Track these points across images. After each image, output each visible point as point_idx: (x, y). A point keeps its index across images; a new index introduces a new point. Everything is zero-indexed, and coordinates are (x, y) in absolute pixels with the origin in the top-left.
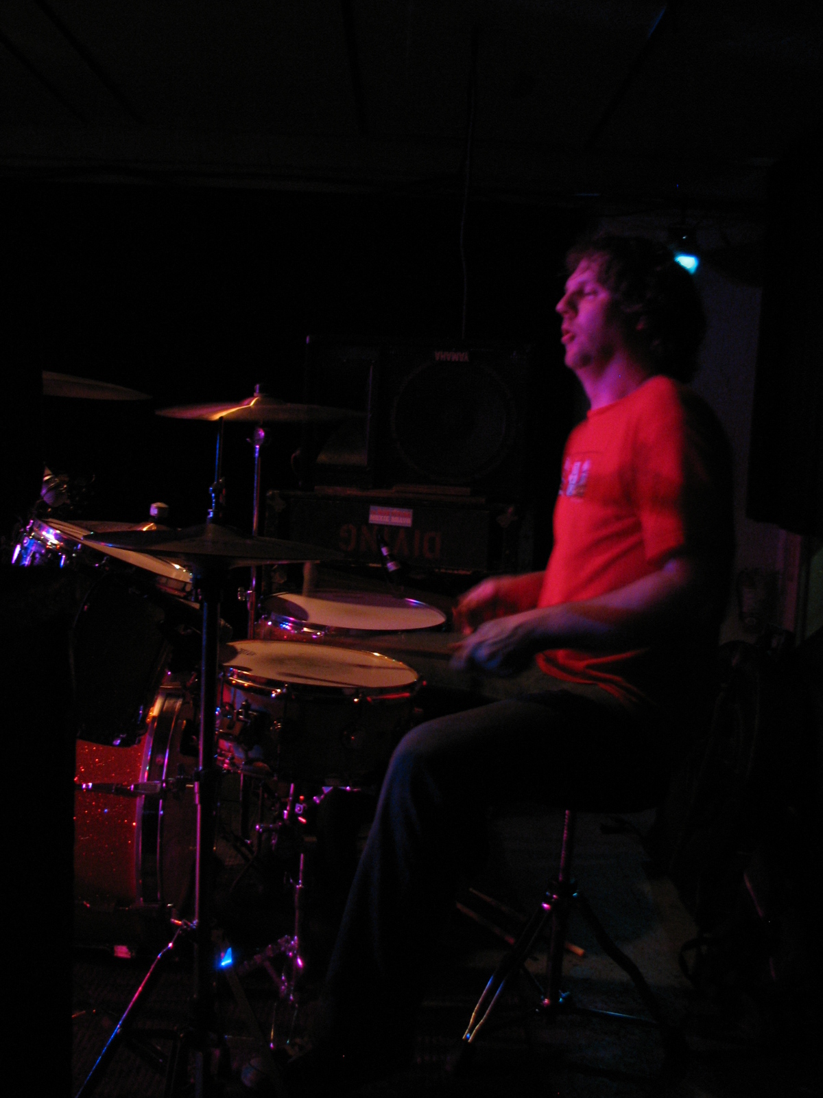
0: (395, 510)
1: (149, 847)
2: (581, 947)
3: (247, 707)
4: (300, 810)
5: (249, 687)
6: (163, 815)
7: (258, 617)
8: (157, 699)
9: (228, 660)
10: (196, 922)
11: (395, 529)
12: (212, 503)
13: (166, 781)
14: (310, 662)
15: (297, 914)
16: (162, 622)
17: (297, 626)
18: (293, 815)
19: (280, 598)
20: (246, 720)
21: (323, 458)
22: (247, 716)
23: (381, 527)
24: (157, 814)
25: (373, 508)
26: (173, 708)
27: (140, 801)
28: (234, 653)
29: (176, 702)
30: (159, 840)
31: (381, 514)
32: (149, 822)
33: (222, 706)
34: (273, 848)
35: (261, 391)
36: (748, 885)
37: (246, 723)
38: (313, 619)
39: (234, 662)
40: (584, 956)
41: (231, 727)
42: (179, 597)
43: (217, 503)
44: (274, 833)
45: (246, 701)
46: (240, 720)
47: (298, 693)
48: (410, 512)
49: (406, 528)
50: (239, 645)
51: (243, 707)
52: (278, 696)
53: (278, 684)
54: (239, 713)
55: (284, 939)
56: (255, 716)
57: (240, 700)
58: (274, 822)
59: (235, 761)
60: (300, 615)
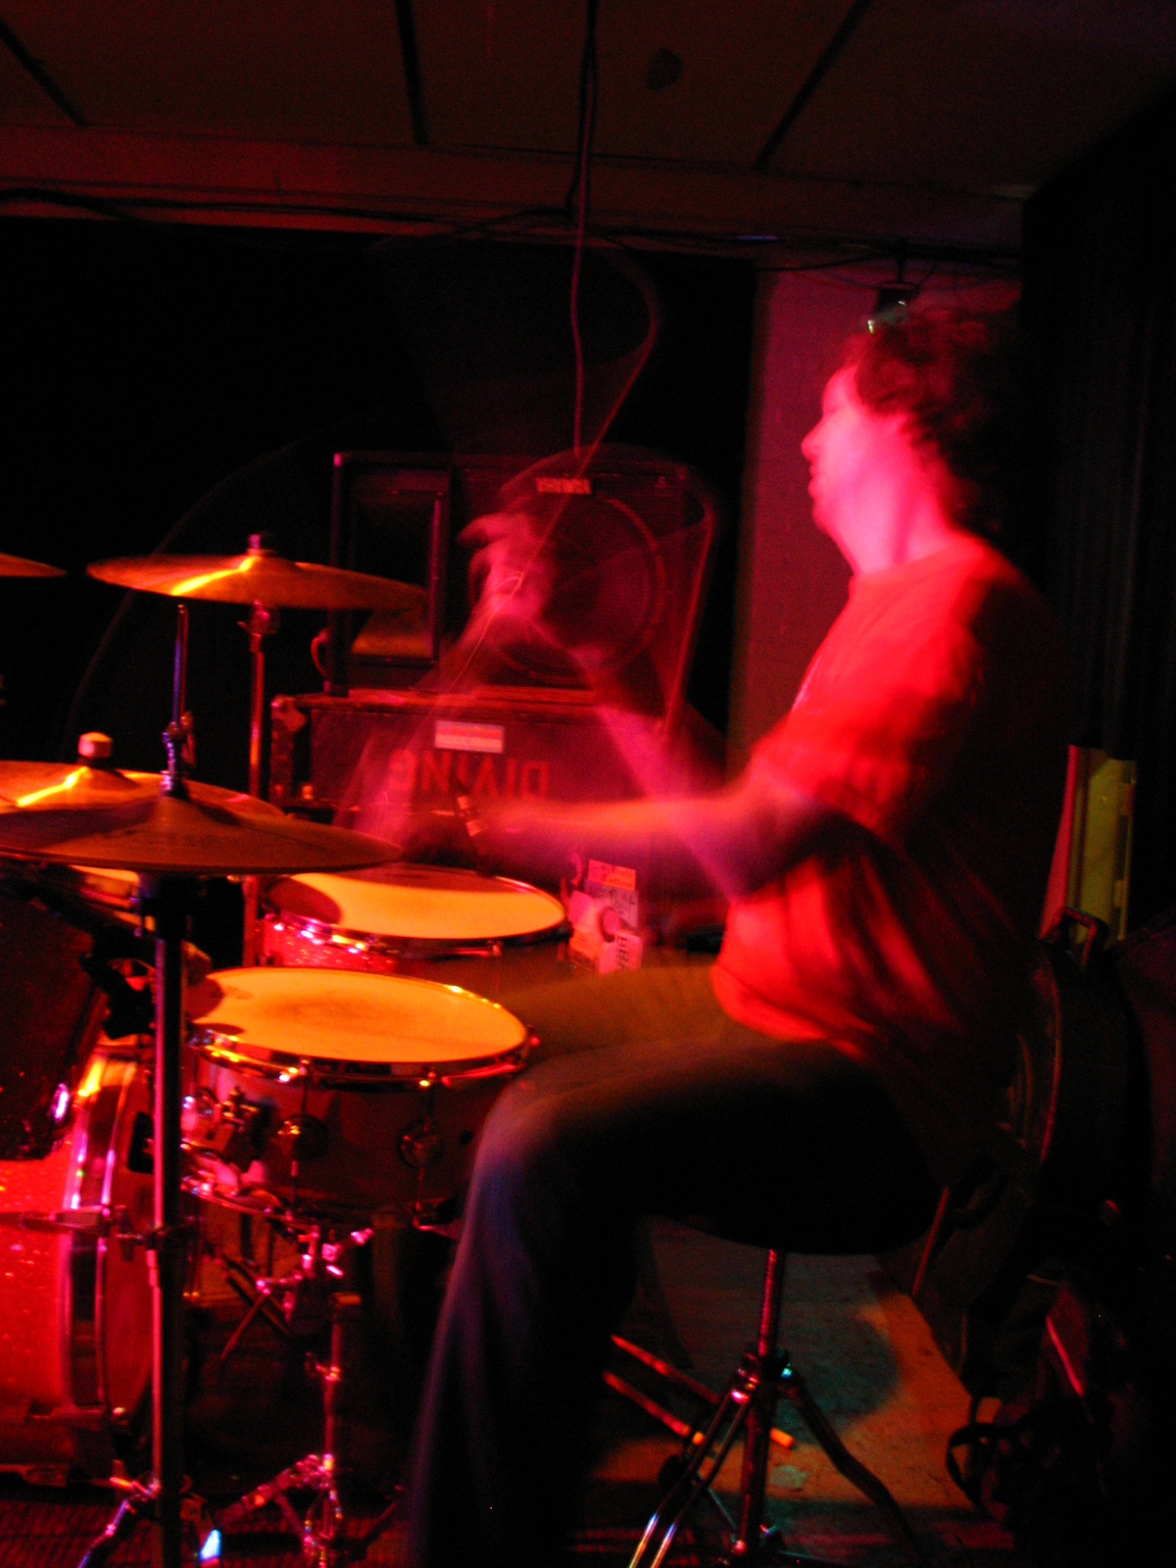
0: (477, 728)
1: (82, 1305)
2: (788, 1432)
3: (239, 1099)
4: (331, 1255)
5: (242, 1064)
6: (106, 1254)
7: (260, 914)
8: (91, 1064)
9: (204, 1013)
10: (155, 1485)
11: (475, 758)
12: (167, 758)
13: (110, 1206)
14: (342, 1011)
15: (330, 1421)
16: (88, 955)
17: (325, 933)
18: (320, 1263)
19: (295, 882)
20: (237, 1120)
21: (362, 644)
22: (239, 1113)
23: (456, 754)
24: (94, 1252)
25: (441, 725)
26: (120, 1079)
27: (65, 1243)
28: (216, 995)
29: (123, 1071)
30: (98, 1297)
31: (454, 733)
32: (83, 1267)
33: (197, 1096)
34: (287, 1316)
35: (263, 544)
36: (1054, 1337)
37: (237, 1125)
38: (350, 921)
39: (216, 1017)
40: (791, 1447)
41: (210, 1135)
42: (122, 909)
43: (178, 756)
44: (288, 1293)
45: (237, 1088)
46: (225, 1121)
47: (326, 1073)
48: (498, 730)
49: (493, 756)
50: (226, 979)
51: (232, 1098)
52: (295, 1081)
53: (291, 1059)
54: (226, 1109)
55: (307, 1462)
56: (253, 1114)
57: (226, 1086)
58: (289, 1274)
59: (221, 1189)
60: (327, 912)
